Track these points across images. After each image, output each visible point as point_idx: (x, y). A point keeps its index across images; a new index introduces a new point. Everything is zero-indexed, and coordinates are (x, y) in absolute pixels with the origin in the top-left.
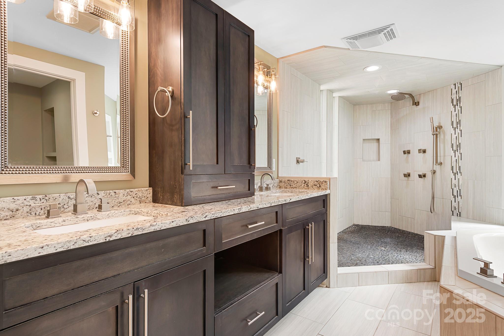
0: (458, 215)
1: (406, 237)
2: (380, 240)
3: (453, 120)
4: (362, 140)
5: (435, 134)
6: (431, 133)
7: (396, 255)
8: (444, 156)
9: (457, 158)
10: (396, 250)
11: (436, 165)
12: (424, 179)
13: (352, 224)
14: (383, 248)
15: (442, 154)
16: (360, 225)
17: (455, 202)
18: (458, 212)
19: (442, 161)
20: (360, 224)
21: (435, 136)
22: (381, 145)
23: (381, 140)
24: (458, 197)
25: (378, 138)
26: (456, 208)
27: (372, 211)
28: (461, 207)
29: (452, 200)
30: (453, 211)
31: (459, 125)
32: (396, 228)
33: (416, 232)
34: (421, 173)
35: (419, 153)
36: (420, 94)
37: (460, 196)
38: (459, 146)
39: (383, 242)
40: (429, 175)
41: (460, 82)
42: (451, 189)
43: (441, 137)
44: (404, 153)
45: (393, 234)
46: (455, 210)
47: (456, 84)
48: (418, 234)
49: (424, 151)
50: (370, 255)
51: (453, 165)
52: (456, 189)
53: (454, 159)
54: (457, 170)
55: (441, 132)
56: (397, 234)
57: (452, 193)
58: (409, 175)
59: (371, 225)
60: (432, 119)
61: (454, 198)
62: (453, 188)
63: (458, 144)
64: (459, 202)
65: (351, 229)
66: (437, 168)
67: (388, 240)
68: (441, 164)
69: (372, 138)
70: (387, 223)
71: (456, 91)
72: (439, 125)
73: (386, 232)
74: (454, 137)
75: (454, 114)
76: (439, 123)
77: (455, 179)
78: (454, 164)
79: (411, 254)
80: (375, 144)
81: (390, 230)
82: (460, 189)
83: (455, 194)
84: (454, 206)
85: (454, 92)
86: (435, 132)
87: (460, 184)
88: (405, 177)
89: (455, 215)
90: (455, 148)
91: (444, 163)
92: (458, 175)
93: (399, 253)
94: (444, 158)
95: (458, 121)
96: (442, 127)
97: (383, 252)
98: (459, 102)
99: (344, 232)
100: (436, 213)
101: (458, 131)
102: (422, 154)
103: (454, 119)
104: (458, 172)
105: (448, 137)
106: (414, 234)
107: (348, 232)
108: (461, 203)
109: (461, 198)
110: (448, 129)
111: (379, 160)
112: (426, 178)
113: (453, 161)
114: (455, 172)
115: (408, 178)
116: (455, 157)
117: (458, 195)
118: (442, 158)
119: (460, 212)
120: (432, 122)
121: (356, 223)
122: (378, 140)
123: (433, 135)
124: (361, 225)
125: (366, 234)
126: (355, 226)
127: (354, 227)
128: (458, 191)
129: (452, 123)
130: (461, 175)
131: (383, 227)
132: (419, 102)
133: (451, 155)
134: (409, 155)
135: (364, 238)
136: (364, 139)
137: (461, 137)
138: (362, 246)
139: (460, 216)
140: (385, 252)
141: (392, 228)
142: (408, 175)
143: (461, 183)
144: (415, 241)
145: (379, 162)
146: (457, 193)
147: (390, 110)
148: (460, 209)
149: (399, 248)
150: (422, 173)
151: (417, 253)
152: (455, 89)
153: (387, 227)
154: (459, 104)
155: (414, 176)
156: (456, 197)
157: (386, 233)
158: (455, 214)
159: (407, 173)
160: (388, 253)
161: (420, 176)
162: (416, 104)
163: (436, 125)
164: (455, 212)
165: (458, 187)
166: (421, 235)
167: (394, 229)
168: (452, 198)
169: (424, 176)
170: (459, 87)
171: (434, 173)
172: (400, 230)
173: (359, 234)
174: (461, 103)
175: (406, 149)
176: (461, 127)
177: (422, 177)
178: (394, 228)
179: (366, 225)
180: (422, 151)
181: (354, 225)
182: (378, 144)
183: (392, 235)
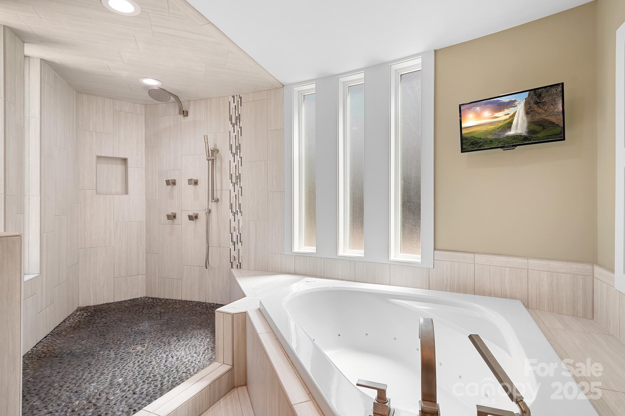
0: (238, 266)
1: (173, 311)
2: (132, 329)
3: (231, 144)
4: (95, 158)
5: (210, 160)
6: (205, 157)
7: (165, 356)
8: (222, 190)
9: (236, 193)
10: (162, 344)
11: (212, 202)
12: (196, 222)
13: (75, 308)
14: (139, 348)
15: (219, 187)
16: (90, 307)
17: (235, 250)
18: (238, 263)
19: (219, 197)
20: (92, 304)
21: (210, 161)
22: (129, 169)
23: (129, 162)
24: (237, 244)
25: (126, 157)
26: (236, 257)
27: (114, 278)
28: (241, 256)
29: (230, 248)
30: (232, 262)
31: (238, 151)
32: (155, 298)
33: (184, 299)
34: (191, 214)
35: (189, 184)
36: (189, 101)
37: (240, 242)
38: (239, 177)
39: (138, 333)
40: (202, 217)
41: (239, 96)
42: (230, 233)
43: (218, 163)
44: (167, 183)
45: (151, 310)
46: (235, 260)
47: (235, 96)
48: (188, 301)
49: (196, 183)
50: (115, 378)
51: (232, 203)
52: (236, 233)
53: (233, 194)
54: (237, 209)
55: (217, 158)
56: (158, 308)
57: (231, 239)
58: (175, 217)
59: (112, 302)
60: (206, 138)
61: (233, 245)
62: (232, 232)
63: (237, 175)
64: (239, 250)
65: (71, 320)
66: (213, 206)
67: (145, 325)
68: (217, 201)
69: (114, 156)
70: (139, 292)
71: (235, 106)
72: (214, 147)
73: (141, 310)
74: (233, 165)
75: (233, 135)
76: (215, 145)
77: (235, 221)
78: (233, 201)
79: (187, 344)
80: (119, 168)
81: (145, 304)
82: (240, 232)
83: (235, 240)
84: (233, 256)
85: (233, 107)
86: (210, 156)
87: (240, 227)
88: (168, 219)
89: (235, 268)
90: (234, 180)
91: (221, 199)
92: (237, 214)
93: (167, 348)
94: (221, 192)
95: (237, 145)
96: (218, 151)
97: (140, 358)
98: (238, 121)
99: (57, 334)
100: (211, 268)
101: (237, 158)
102: (192, 187)
103: (233, 142)
104: (238, 211)
105: (226, 165)
106: (182, 303)
107: (66, 331)
108: (242, 251)
109: (242, 245)
110: (226, 155)
111: (126, 193)
112: (198, 221)
113: (232, 197)
114: (235, 211)
115: (173, 221)
116: (234, 192)
117: (237, 241)
118: (219, 192)
119: (240, 263)
120: (207, 143)
121: (83, 304)
122: (125, 160)
123: (207, 160)
124: (94, 306)
125: (105, 324)
126: (80, 311)
127: (79, 315)
128: (237, 235)
129: (231, 146)
130: (241, 215)
131: (134, 300)
132: (187, 112)
133: (230, 189)
134: (174, 186)
135: (101, 335)
136: (99, 155)
137: (241, 166)
138: (96, 358)
139: (240, 268)
140: (145, 356)
141: (148, 300)
142: (172, 217)
143: (242, 225)
144: (186, 315)
145: (126, 196)
146: (237, 239)
147: (144, 116)
148: (240, 258)
149: (166, 337)
150: (193, 213)
151: (195, 338)
152: (234, 103)
153: (141, 298)
154: (238, 124)
155: (182, 218)
156: (236, 244)
157: (141, 312)
158: (234, 266)
159: (172, 213)
160: (149, 357)
161: (191, 218)
162: (185, 113)
163: (211, 147)
164: (235, 263)
165: (238, 231)
166: (191, 301)
167: (152, 300)
168: (230, 245)
169: (196, 217)
170: (238, 101)
171: (209, 213)
172: (161, 299)
173: (89, 329)
174: (241, 122)
175: (170, 178)
176: (241, 154)
177: (194, 218)
178: (152, 298)
179: (103, 304)
180: (193, 182)
181: (80, 309)
182: (124, 166)
183: (151, 313)
